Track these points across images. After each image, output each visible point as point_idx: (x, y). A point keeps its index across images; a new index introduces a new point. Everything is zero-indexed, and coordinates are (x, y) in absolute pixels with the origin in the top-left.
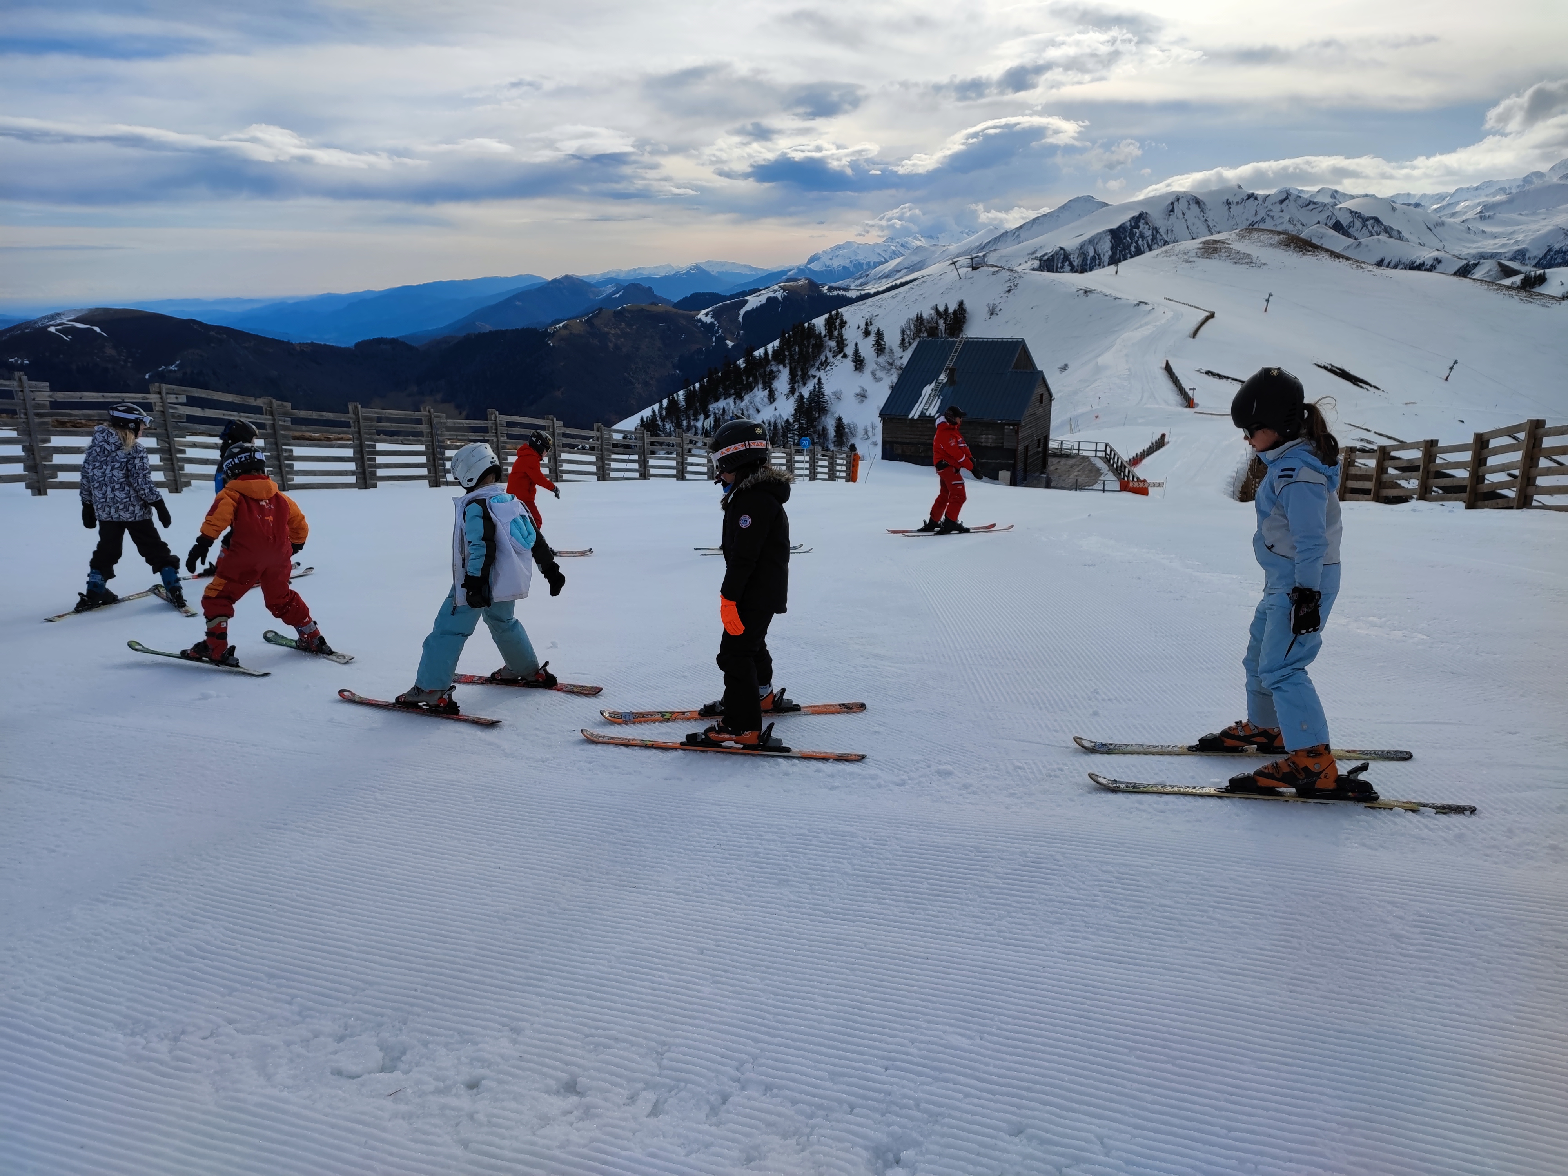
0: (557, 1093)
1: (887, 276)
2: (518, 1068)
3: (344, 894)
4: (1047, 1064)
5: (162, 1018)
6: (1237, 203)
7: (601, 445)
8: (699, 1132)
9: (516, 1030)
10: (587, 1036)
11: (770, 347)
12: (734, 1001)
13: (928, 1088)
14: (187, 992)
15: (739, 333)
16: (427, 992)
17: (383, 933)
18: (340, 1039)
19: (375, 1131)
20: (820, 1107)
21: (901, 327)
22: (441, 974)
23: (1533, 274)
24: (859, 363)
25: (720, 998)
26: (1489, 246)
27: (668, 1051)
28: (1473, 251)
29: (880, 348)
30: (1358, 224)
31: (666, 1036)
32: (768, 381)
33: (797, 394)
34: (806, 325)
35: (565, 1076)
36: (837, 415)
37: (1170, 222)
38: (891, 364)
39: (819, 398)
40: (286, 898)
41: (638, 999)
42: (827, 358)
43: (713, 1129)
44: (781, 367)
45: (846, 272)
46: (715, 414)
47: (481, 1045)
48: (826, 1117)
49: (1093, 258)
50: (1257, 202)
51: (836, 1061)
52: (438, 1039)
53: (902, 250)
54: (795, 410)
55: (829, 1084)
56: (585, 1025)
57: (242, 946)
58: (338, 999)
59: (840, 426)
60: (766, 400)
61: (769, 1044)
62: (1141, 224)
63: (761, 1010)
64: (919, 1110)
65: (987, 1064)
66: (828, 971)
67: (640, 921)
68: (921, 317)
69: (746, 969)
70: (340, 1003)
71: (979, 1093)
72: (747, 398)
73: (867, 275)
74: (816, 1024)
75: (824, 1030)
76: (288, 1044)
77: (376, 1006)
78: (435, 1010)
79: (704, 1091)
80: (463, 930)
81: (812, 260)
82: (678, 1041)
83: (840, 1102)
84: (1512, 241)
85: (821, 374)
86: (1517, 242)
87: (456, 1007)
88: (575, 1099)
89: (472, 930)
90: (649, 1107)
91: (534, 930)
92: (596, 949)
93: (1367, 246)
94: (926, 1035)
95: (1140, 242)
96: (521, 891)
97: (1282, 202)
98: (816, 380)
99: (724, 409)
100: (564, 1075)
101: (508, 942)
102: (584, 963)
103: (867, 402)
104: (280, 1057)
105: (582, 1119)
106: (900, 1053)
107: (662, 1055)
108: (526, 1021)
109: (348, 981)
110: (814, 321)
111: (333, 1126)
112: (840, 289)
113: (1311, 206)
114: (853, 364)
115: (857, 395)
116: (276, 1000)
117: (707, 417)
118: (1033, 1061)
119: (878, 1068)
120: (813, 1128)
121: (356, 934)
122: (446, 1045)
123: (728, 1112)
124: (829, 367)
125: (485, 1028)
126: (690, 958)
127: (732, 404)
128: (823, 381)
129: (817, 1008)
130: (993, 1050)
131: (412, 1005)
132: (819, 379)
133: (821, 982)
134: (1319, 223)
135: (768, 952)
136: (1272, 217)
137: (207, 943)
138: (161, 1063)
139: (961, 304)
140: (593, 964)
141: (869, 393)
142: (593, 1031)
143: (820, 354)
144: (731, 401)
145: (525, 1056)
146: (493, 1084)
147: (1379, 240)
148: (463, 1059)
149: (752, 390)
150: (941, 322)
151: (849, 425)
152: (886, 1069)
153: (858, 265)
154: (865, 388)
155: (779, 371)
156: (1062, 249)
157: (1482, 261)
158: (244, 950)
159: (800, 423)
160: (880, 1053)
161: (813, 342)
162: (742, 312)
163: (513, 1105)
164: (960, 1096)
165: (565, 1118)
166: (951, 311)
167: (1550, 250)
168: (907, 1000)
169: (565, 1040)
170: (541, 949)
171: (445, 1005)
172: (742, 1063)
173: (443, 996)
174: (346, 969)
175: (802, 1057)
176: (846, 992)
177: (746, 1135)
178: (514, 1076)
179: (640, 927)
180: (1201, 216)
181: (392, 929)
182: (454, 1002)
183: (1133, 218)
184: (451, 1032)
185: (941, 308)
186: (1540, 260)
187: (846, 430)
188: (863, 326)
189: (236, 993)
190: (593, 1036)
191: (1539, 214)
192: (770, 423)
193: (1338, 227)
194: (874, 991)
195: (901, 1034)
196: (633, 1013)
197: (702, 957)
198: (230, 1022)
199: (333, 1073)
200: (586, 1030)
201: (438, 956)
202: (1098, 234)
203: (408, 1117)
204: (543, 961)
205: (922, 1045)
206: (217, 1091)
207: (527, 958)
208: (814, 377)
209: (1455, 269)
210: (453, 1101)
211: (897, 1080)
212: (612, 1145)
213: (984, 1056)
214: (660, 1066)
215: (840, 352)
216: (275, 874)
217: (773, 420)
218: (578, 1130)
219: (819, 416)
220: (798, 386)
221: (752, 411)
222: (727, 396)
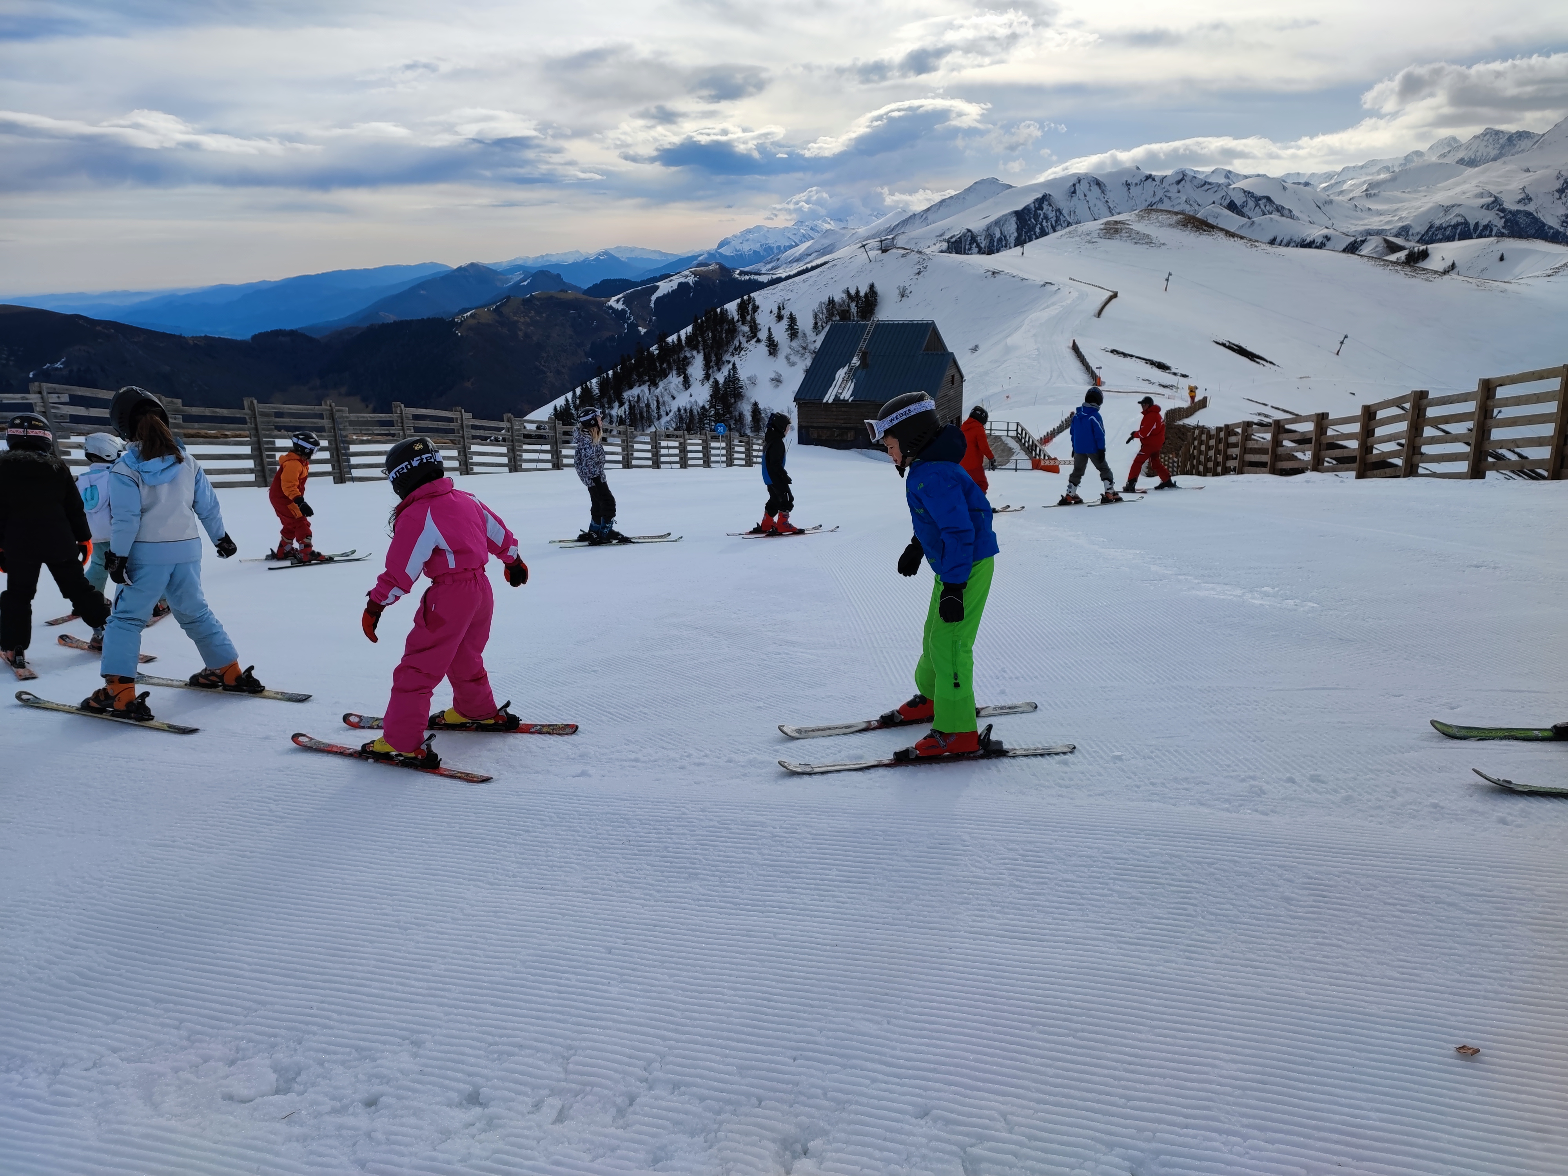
0: (460, 1105)
1: (798, 260)
2: (419, 1082)
3: (236, 912)
4: (952, 1044)
5: (40, 1052)
6: (1136, 184)
7: (512, 435)
8: (605, 1136)
9: (417, 1044)
10: (491, 1045)
11: (683, 333)
12: (642, 1000)
13: (836, 1075)
14: (69, 1022)
15: (651, 319)
16: (323, 1010)
17: (277, 951)
18: (232, 1063)
19: (268, 1156)
20: (728, 1102)
21: (814, 310)
22: (339, 990)
23: (1416, 249)
24: (773, 347)
25: (627, 997)
26: (1375, 223)
27: (574, 1055)
28: (1361, 228)
29: (793, 333)
30: (1251, 203)
31: (573, 1039)
32: (682, 367)
33: (712, 380)
34: (719, 310)
35: (468, 1088)
36: (753, 401)
37: (1072, 204)
38: (804, 348)
39: (734, 383)
40: (174, 918)
41: (544, 1004)
42: (740, 343)
43: (620, 1132)
44: (695, 353)
45: (757, 257)
46: (629, 401)
47: (379, 1062)
48: (734, 1113)
49: (1000, 240)
50: (1155, 183)
51: (745, 1054)
52: (334, 1057)
53: (812, 233)
54: (711, 396)
55: (737, 1078)
56: (489, 1034)
57: (127, 971)
58: (229, 1021)
59: (756, 411)
60: (681, 386)
61: (677, 1041)
62: (1045, 206)
63: (669, 1007)
64: (827, 1099)
65: (894, 1048)
66: (737, 964)
67: (547, 923)
68: (833, 301)
69: (655, 967)
70: (231, 1025)
71: (886, 1078)
72: (661, 385)
73: (778, 259)
74: (725, 1018)
75: (732, 1024)
76: (176, 1070)
77: (269, 1026)
78: (331, 1028)
79: (611, 1093)
80: (361, 943)
81: (722, 245)
82: (584, 1044)
83: (748, 1095)
84: (1396, 218)
85: (736, 359)
86: (1400, 219)
87: (355, 1023)
88: (478, 1110)
89: (371, 942)
90: (554, 1114)
91: (437, 938)
92: (501, 955)
93: (1260, 225)
94: (834, 1023)
95: (1044, 224)
96: (423, 898)
97: (1178, 182)
98: (730, 366)
99: (638, 396)
100: (467, 1086)
101: (409, 953)
102: (489, 969)
103: (782, 386)
104: (167, 1085)
105: (485, 1131)
106: (808, 1042)
107: (568, 1060)
108: (428, 1033)
109: (239, 1002)
110: (726, 306)
111: (224, 1153)
112: (751, 273)
113: (1207, 187)
114: (767, 349)
115: (772, 380)
116: (163, 1025)
117: (621, 404)
118: (939, 1042)
119: (787, 1059)
120: (721, 1123)
121: (248, 953)
122: (343, 1063)
123: (635, 1113)
124: (743, 353)
125: (384, 1043)
126: (597, 958)
127: (647, 391)
128: (737, 366)
129: (726, 1002)
130: (900, 1034)
131: (307, 1023)
132: (734, 364)
133: (730, 975)
134: (1214, 203)
135: (677, 948)
136: (1170, 198)
137: (90, 969)
138: (38, 1098)
139: (872, 287)
140: (498, 970)
141: (784, 377)
142: (497, 1039)
143: (733, 339)
144: (645, 388)
145: (426, 1069)
146: (392, 1101)
147: (1271, 219)
148: (360, 1076)
149: (666, 376)
150: (853, 305)
151: (765, 410)
152: (795, 1060)
153: (769, 249)
154: (780, 372)
155: (693, 357)
156: (969, 231)
157: (1369, 238)
158: (129, 974)
159: (716, 409)
160: (789, 1044)
161: (726, 327)
162: (654, 298)
163: (413, 1121)
164: (867, 1082)
165: (467, 1131)
166: (862, 294)
167: (1431, 227)
168: (815, 989)
169: (467, 1050)
170: (444, 957)
171: (342, 1022)
172: (650, 1062)
173: (340, 1013)
174: (237, 990)
175: (711, 1052)
176: (755, 985)
177: (653, 1136)
178: (414, 1091)
179: (547, 929)
180: (1102, 198)
181: (286, 946)
182: (352, 1018)
183: (1037, 200)
184: (348, 1050)
185: (853, 292)
186: (1423, 236)
188: (775, 311)
189: (120, 1021)
190: (496, 1044)
191: (1420, 191)
192: (685, 410)
193: (1232, 206)
194: (783, 982)
195: (809, 1023)
196: (538, 1018)
197: (610, 956)
198: (115, 1051)
199: (224, 1099)
200: (490, 1038)
201: (335, 971)
202: (1003, 216)
203: (304, 1139)
204: (446, 970)
205: (830, 1033)
206: (99, 1124)
207: (429, 967)
208: (729, 362)
209: (1344, 246)
210: (350, 1121)
211: (804, 1070)
212: (515, 1155)
213: (892, 1040)
214: (566, 1071)
215: (753, 337)
216: (162, 894)
217: (688, 406)
218: (480, 1142)
219: (735, 402)
220: (713, 372)
221: (667, 398)
222: (641, 383)
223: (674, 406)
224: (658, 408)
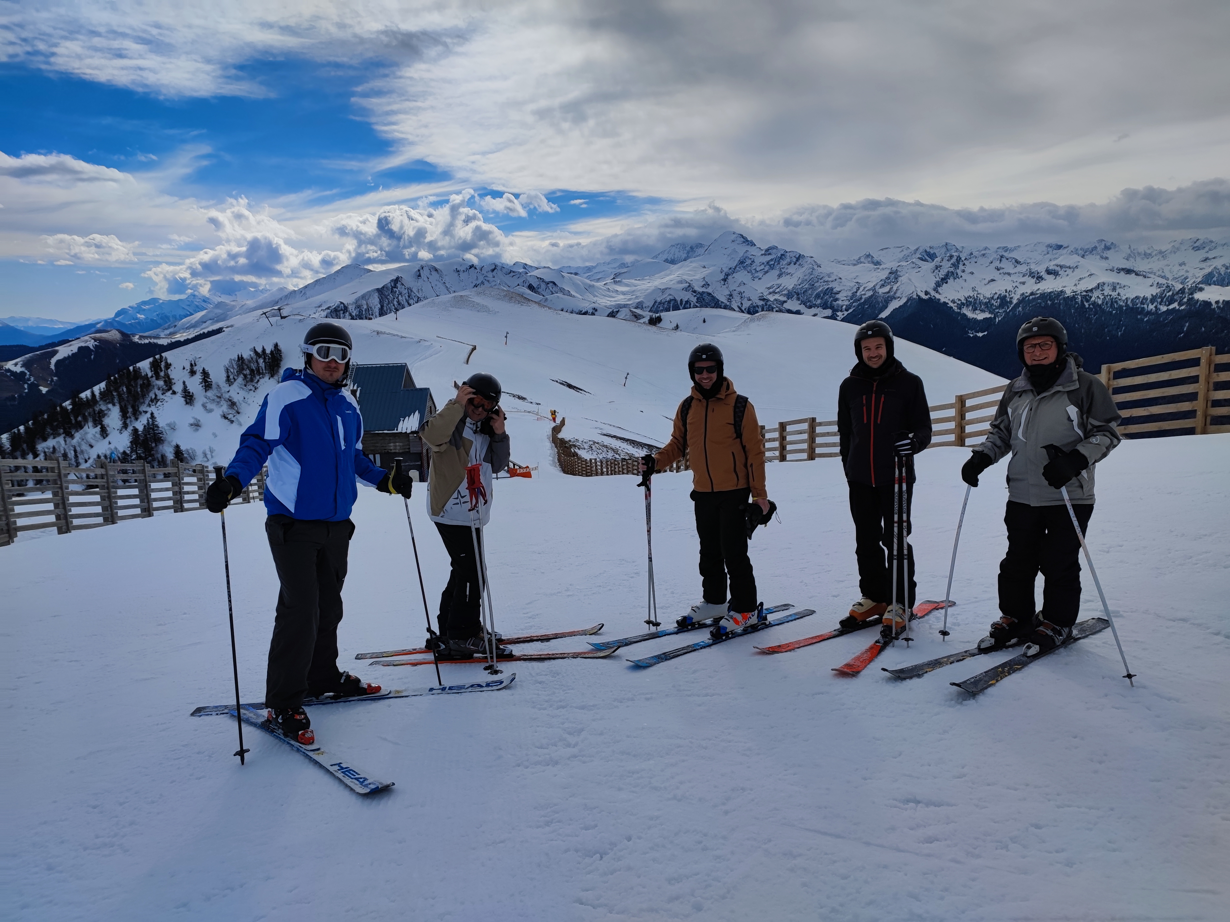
1: (194, 326)
6: (464, 271)
11: (96, 389)
15: (52, 380)
21: (225, 366)
23: (654, 316)
24: (189, 398)
26: (621, 299)
28: (613, 303)
29: (207, 384)
30: (543, 286)
32: (98, 419)
33: (130, 428)
34: (131, 368)
36: (174, 444)
37: (419, 284)
38: (220, 397)
39: (153, 430)
42: (156, 395)
44: (110, 406)
45: (154, 324)
46: (45, 452)
49: (368, 310)
50: (476, 271)
53: (204, 305)
54: (131, 442)
59: (178, 453)
60: (98, 436)
62: (399, 285)
68: (242, 358)
72: (78, 436)
73: (175, 326)
81: (118, 314)
84: (634, 297)
85: (153, 409)
86: (637, 297)
93: (551, 300)
97: (493, 270)
98: (149, 415)
99: (54, 448)
110: (139, 365)
112: (150, 337)
113: (512, 274)
114: (183, 399)
115: (192, 425)
117: (36, 455)
124: (159, 403)
127: (63, 442)
128: (156, 415)
132: (152, 414)
134: (518, 285)
139: (276, 345)
143: (148, 392)
144: (61, 439)
147: (558, 297)
149: (81, 427)
150: (261, 361)
151: (187, 451)
153: (165, 318)
154: (198, 418)
155: (109, 409)
156: (342, 303)
157: (620, 309)
159: (137, 453)
161: (140, 382)
162: (53, 361)
166: (268, 351)
167: (655, 302)
180: (440, 280)
183: (392, 281)
185: (259, 350)
186: (651, 308)
187: (185, 455)
188: (188, 367)
191: (646, 280)
193: (531, 287)
202: (368, 292)
208: (146, 412)
209: (608, 313)
215: (169, 390)
217: (108, 453)
219: (156, 445)
220: (131, 421)
221: (85, 447)
222: (56, 435)
223: (93, 454)
224: (76, 456)
